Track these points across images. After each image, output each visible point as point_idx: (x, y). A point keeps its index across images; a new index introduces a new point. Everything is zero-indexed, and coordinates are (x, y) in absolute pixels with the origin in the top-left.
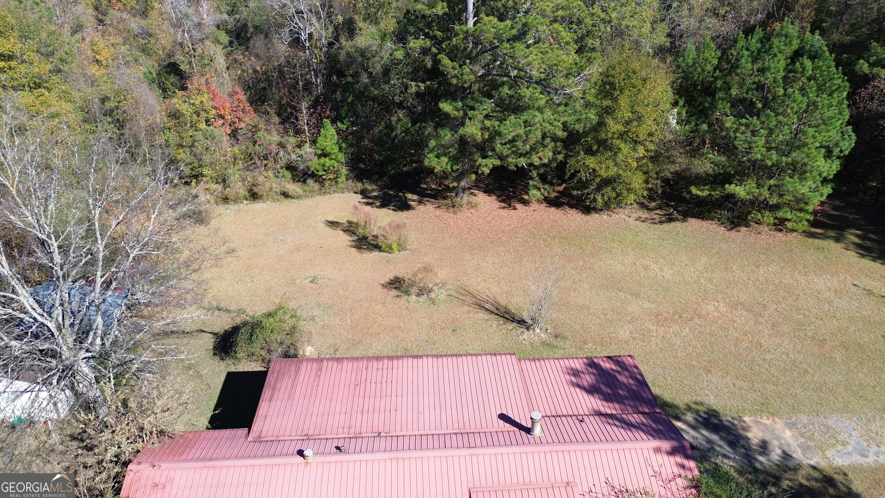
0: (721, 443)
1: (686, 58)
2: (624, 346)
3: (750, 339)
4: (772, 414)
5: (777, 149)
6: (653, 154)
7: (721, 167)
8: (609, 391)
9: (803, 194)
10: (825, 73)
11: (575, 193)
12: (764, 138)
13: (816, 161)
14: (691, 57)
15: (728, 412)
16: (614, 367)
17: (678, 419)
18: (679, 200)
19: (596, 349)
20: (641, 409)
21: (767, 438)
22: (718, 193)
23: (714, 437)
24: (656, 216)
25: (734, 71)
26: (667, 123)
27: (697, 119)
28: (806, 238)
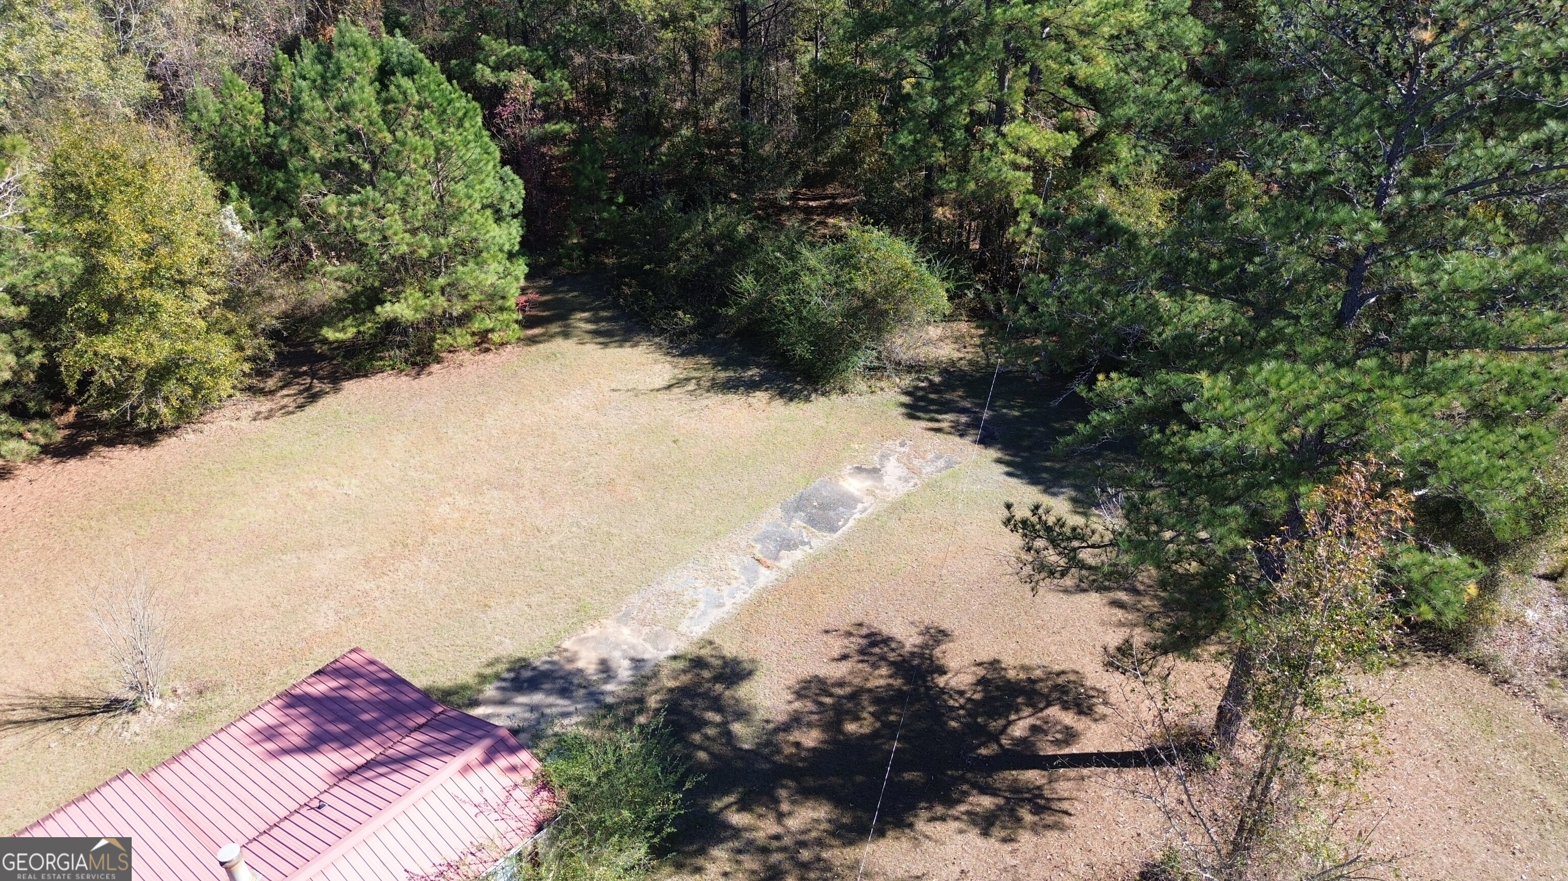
0: (551, 700)
1: (204, 111)
2: (335, 640)
3: (521, 527)
4: (596, 618)
5: (425, 228)
6: (226, 296)
7: (355, 283)
8: (345, 727)
9: (492, 285)
10: (437, 94)
11: (105, 414)
12: (397, 217)
13: (488, 232)
14: (211, 107)
15: (539, 650)
16: (334, 684)
17: (475, 703)
18: (314, 358)
19: (288, 673)
20: (411, 724)
21: (605, 655)
22: (370, 325)
23: (537, 698)
24: (286, 400)
25: (299, 118)
26: (225, 235)
27: (277, 214)
28: (526, 348)
